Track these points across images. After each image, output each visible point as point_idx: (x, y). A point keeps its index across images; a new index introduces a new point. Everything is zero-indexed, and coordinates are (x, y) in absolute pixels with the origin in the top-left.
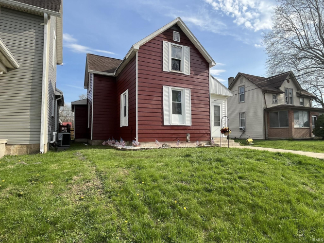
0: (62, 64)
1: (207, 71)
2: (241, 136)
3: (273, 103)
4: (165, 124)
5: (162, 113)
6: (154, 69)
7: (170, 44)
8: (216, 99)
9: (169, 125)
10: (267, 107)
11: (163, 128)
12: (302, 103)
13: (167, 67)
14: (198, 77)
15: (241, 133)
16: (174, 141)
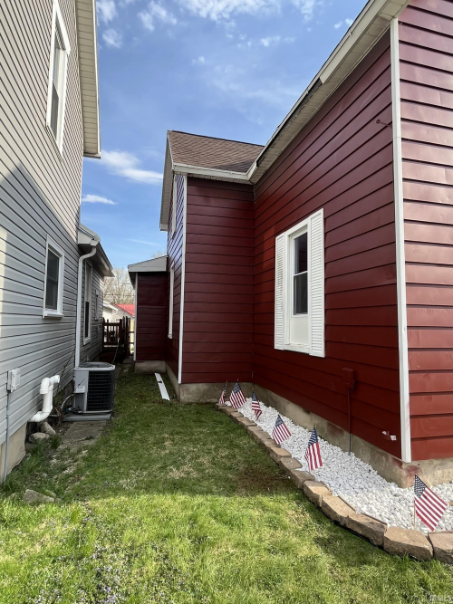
0: (100, 154)
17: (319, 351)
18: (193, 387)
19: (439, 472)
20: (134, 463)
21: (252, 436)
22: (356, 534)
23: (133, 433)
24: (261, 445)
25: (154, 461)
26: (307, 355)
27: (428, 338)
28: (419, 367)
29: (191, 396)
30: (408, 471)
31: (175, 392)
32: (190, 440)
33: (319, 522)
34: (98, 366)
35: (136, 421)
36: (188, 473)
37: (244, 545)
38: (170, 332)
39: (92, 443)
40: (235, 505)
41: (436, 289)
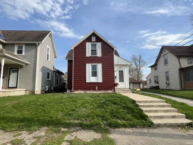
2: (166, 88)
3: (189, 63)
4: (87, 82)
7: (90, 43)
8: (120, 67)
10: (182, 67)
15: (167, 85)
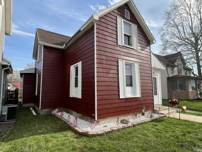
0: (11, 34)
1: (149, 48)
3: (172, 73)
4: (121, 97)
5: (119, 87)
6: (110, 42)
7: (123, 20)
9: (124, 98)
10: (169, 76)
11: (119, 101)
12: (186, 74)
13: (121, 41)
14: (143, 52)
16: (128, 113)
17: (80, 97)
18: (44, 110)
19: (103, 121)
20: (27, 131)
21: (62, 120)
22: (83, 135)
23: (25, 124)
24: (65, 122)
25: (33, 130)
26: (77, 98)
27: (101, 93)
28: (99, 99)
29: (43, 113)
30: (97, 122)
31: (38, 112)
32: (44, 124)
33: (76, 134)
34: (11, 105)
35: (25, 121)
36: (44, 131)
37: (58, 141)
38: (36, 93)
39: (10, 129)
40: (57, 135)
41: (103, 82)
